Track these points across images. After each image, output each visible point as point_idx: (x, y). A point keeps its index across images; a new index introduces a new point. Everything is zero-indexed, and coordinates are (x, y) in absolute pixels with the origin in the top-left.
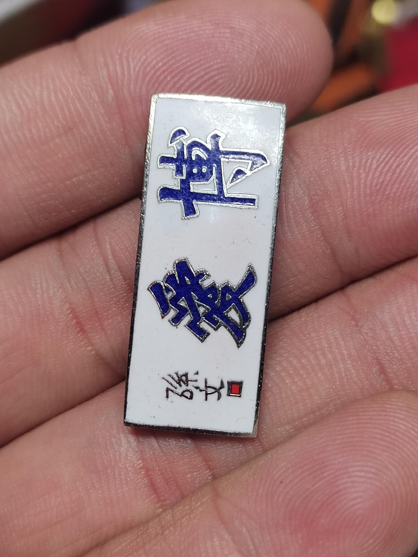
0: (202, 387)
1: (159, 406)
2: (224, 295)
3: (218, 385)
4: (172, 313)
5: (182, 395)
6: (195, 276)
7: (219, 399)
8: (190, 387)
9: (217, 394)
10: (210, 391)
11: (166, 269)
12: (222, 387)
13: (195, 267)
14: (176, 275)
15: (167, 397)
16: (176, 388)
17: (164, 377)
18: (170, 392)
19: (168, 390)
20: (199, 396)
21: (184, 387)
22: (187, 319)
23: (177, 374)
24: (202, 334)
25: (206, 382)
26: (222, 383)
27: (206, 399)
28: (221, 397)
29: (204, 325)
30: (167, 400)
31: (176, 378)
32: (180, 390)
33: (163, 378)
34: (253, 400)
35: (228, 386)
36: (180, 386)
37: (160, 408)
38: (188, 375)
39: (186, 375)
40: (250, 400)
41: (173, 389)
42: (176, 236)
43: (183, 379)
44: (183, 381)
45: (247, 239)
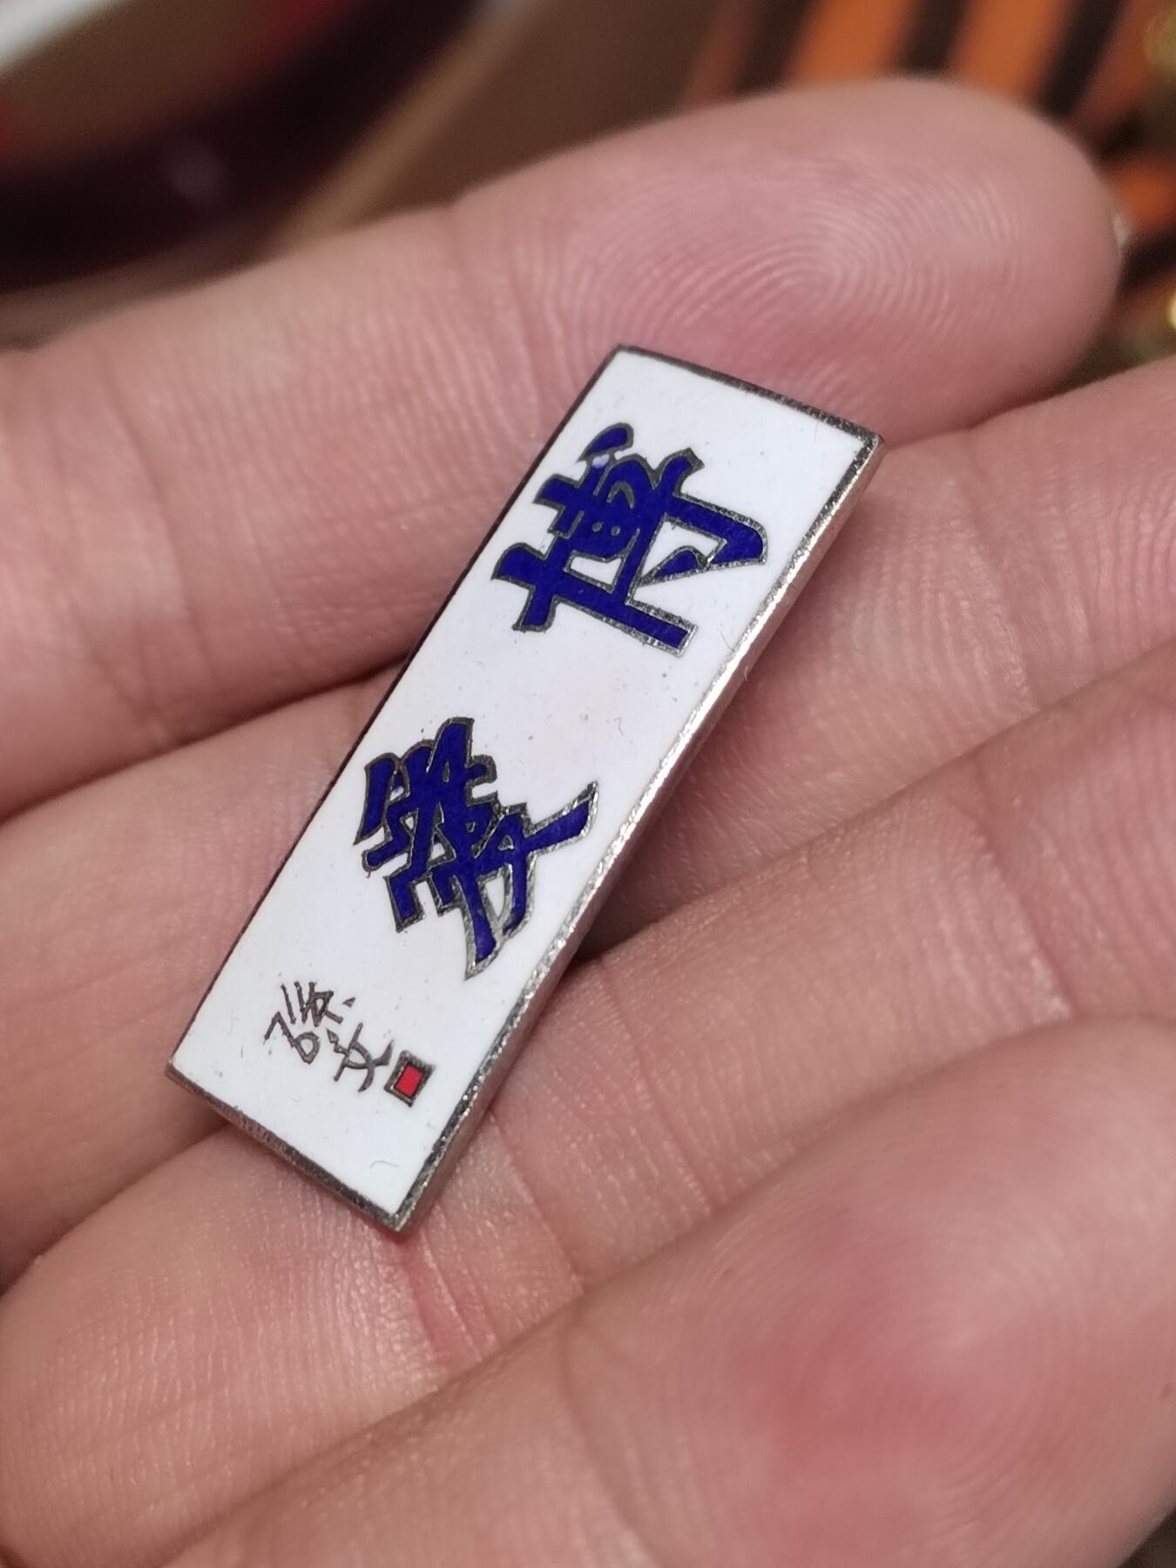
0: (345, 1042)
1: (242, 1052)
2: (499, 836)
3: (376, 1052)
4: (378, 838)
5: (295, 1043)
6: (466, 766)
7: (363, 1088)
8: (320, 1032)
9: (364, 1072)
10: (356, 1057)
11: (422, 731)
12: (383, 1061)
13: (479, 746)
14: (433, 753)
15: (267, 1036)
16: (293, 1021)
17: (286, 987)
18: (278, 1026)
19: (278, 1019)
20: (328, 1059)
21: (309, 1026)
22: (399, 862)
23: (312, 985)
24: (406, 911)
25: (358, 1032)
26: (389, 1049)
27: (336, 1079)
28: (370, 1084)
29: (423, 891)
30: (264, 1043)
31: (306, 997)
32: (296, 1030)
33: (284, 988)
34: (434, 1128)
35: (398, 1068)
36: (304, 1019)
37: (242, 1056)
38: (332, 1000)
39: (327, 996)
40: (429, 1125)
41: (287, 1019)
42: (481, 663)
43: (316, 1004)
44: (315, 1008)
45: (618, 721)
